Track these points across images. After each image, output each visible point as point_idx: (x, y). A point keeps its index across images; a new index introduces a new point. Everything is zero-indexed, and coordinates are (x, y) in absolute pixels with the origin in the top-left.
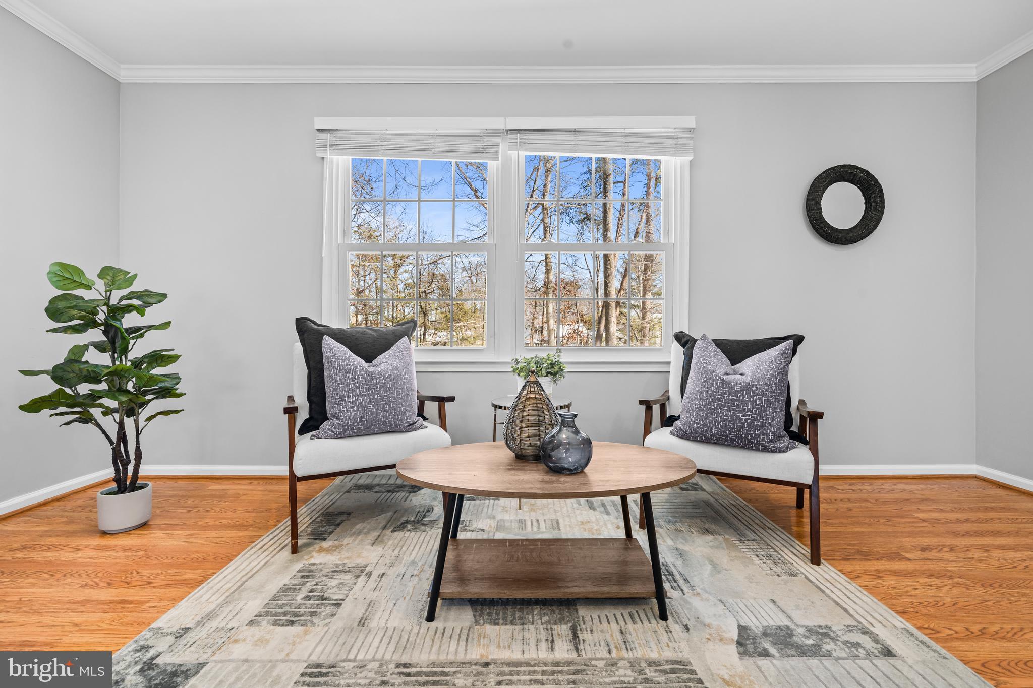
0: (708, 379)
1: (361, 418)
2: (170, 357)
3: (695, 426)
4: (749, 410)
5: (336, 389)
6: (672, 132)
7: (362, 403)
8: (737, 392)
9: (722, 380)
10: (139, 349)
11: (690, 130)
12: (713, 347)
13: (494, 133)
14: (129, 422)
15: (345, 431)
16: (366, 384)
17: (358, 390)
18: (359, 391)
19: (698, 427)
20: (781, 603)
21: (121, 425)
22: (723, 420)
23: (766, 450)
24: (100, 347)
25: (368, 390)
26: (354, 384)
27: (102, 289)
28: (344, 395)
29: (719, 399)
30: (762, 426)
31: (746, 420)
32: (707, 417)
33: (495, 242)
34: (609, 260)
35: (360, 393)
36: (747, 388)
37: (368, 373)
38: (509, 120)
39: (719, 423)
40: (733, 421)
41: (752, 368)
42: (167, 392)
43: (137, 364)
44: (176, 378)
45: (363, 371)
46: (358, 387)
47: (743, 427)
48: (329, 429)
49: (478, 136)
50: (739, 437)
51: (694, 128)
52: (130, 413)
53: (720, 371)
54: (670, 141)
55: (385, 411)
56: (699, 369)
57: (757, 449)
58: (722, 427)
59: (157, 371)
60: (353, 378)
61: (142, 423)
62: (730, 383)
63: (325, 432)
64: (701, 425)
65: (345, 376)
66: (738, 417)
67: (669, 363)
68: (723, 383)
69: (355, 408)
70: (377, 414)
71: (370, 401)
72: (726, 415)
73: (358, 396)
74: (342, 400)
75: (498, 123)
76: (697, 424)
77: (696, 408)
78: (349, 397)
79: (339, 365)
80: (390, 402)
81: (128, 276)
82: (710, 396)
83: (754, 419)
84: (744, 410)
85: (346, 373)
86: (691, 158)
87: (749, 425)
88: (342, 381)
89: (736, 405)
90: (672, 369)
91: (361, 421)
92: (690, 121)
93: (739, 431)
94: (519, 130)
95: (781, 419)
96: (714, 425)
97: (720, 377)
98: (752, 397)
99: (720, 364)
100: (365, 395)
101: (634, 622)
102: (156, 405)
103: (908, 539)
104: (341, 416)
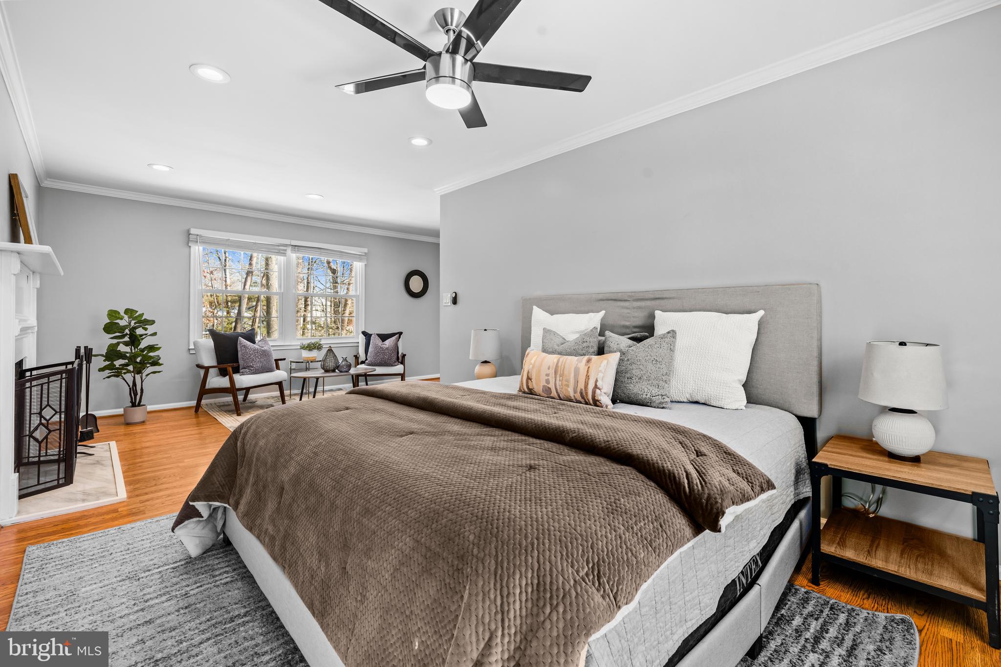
0: (376, 347)
2: (157, 348)
3: (373, 361)
4: (388, 355)
5: (249, 357)
8: (384, 350)
10: (143, 345)
11: (366, 253)
12: (377, 337)
13: (286, 245)
14: (138, 377)
21: (134, 377)
23: (392, 366)
24: (126, 344)
27: (127, 320)
30: (391, 359)
33: (283, 291)
35: (261, 358)
36: (387, 349)
37: (262, 351)
38: (292, 241)
41: (389, 343)
42: (156, 363)
43: (142, 350)
44: (159, 358)
45: (259, 349)
47: (386, 360)
49: (276, 245)
50: (385, 363)
52: (139, 372)
53: (380, 344)
58: (381, 360)
59: (151, 354)
60: (257, 352)
61: (144, 377)
62: (382, 347)
64: (375, 361)
65: (252, 351)
66: (384, 357)
67: (361, 342)
69: (260, 363)
71: (264, 361)
72: (381, 357)
75: (287, 242)
77: (372, 356)
79: (249, 347)
81: (137, 314)
82: (377, 352)
85: (253, 349)
86: (366, 264)
88: (252, 353)
89: (384, 354)
90: (360, 345)
92: (366, 250)
94: (296, 246)
95: (396, 357)
98: (388, 351)
99: (379, 342)
100: (263, 358)
102: (151, 369)
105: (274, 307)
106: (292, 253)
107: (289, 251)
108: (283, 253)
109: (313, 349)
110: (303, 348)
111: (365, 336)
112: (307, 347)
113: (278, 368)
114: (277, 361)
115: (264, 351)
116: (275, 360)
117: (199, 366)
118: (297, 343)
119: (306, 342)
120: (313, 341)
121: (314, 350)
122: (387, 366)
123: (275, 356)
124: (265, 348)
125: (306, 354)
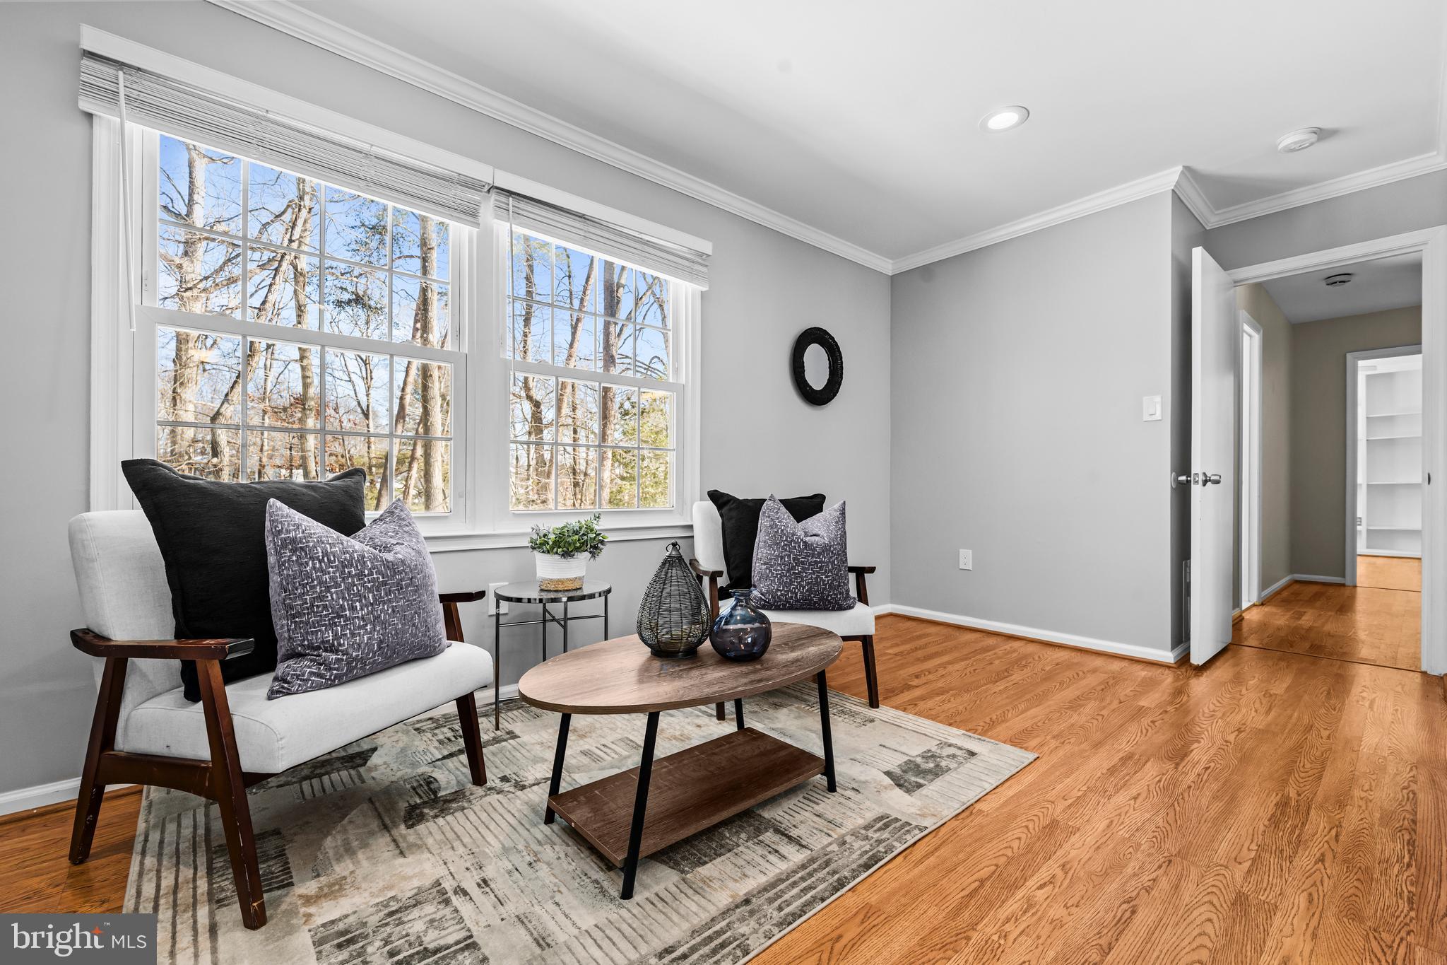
1: (381, 642)
3: (779, 593)
4: (830, 571)
5: (321, 597)
6: (685, 252)
7: (380, 616)
8: (819, 554)
9: (805, 542)
11: (701, 254)
15: (350, 670)
16: (385, 583)
17: (370, 595)
18: (374, 595)
19: (782, 595)
20: (887, 745)
22: (808, 584)
25: (388, 593)
26: (363, 585)
28: (342, 607)
29: (803, 563)
30: (839, 586)
31: (828, 581)
32: (791, 583)
33: (465, 349)
34: (431, 376)
35: (375, 600)
37: (386, 564)
38: (498, 174)
39: (804, 588)
40: (818, 584)
45: (378, 561)
46: (370, 590)
47: (825, 589)
48: (311, 673)
49: (448, 181)
50: (822, 599)
51: (708, 256)
54: (686, 263)
55: (414, 625)
56: (777, 532)
57: (833, 609)
58: (807, 591)
60: (360, 575)
62: (812, 545)
63: (307, 680)
64: (785, 591)
65: (343, 573)
66: (821, 579)
67: (690, 527)
68: (806, 546)
69: (369, 627)
70: (404, 632)
71: (394, 611)
72: (811, 578)
73: (372, 604)
74: (339, 617)
75: (484, 173)
76: (781, 591)
77: (777, 574)
78: (353, 608)
79: (325, 554)
80: (420, 609)
82: (794, 561)
83: (834, 579)
84: (826, 571)
85: (344, 566)
86: (704, 289)
87: (830, 586)
88: (337, 582)
90: (698, 534)
91: (380, 648)
92: (706, 247)
93: (823, 593)
94: (511, 193)
96: (799, 590)
97: (802, 540)
98: (831, 557)
100: (384, 603)
101: (818, 804)
103: (901, 672)
104: (340, 645)
105: (436, 464)
106: (497, 217)
107: (488, 206)
108: (471, 214)
109: (578, 549)
110: (542, 545)
111: (720, 507)
112: (557, 544)
113: (455, 633)
114: (449, 600)
115: (393, 568)
116: (445, 599)
117: (87, 640)
118: (523, 530)
119: (551, 526)
120: (573, 522)
121: (578, 555)
122: (826, 609)
123: (443, 579)
124: (401, 552)
125: (549, 568)
